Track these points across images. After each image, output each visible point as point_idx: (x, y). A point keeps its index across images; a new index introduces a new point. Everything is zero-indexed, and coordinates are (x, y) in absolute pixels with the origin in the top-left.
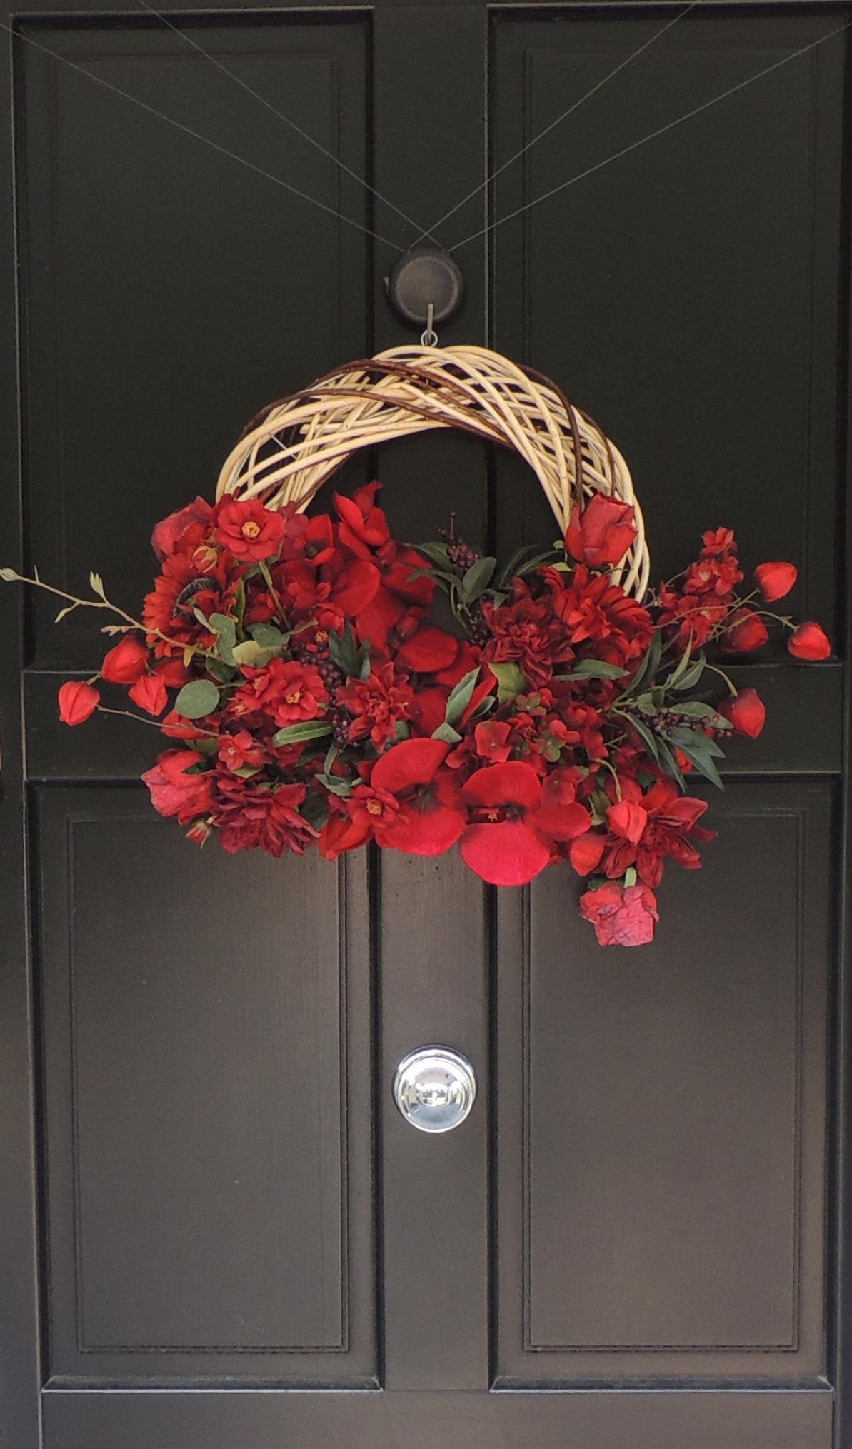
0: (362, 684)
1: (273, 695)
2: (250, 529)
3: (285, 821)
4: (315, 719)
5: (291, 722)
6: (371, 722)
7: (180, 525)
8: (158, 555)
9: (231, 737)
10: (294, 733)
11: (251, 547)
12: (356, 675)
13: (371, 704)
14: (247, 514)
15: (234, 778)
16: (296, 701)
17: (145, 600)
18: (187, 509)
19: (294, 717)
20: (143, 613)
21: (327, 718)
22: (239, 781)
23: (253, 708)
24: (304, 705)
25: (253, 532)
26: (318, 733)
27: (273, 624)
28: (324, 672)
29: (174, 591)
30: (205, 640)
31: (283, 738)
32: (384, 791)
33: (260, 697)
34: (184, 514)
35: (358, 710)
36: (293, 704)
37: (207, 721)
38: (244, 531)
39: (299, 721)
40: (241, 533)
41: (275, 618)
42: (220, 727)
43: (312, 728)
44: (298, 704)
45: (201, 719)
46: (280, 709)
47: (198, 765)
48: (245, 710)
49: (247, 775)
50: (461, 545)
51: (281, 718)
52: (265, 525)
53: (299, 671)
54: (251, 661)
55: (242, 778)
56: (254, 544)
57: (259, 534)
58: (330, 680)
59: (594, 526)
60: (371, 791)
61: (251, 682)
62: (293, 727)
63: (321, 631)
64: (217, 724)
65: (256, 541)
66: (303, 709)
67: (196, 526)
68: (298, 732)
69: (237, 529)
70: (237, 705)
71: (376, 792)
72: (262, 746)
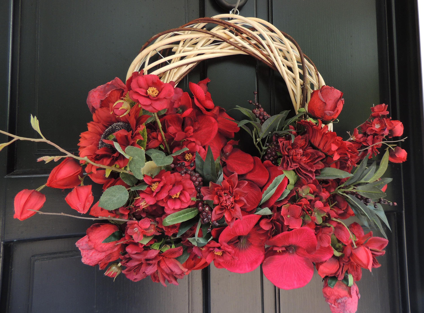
0: (218, 186)
1: (164, 195)
2: (152, 91)
3: (170, 271)
4: (189, 207)
5: (175, 210)
6: (223, 208)
7: (105, 92)
8: (91, 110)
9: (137, 222)
10: (177, 216)
11: (153, 102)
12: (214, 181)
13: (224, 199)
14: (150, 82)
15: (137, 244)
16: (177, 197)
17: (80, 136)
18: (110, 83)
19: (177, 207)
20: (78, 145)
21: (196, 205)
22: (141, 247)
23: (152, 203)
24: (183, 199)
25: (154, 93)
26: (190, 215)
27: (160, 149)
28: (194, 178)
29: (100, 130)
30: (122, 163)
31: (169, 220)
32: (225, 244)
33: (155, 196)
34: (108, 85)
35: (216, 201)
36: (175, 198)
37: (121, 211)
38: (148, 92)
39: (180, 209)
40: (147, 93)
41: (161, 146)
42: (129, 214)
43: (187, 212)
44: (179, 198)
45: (117, 210)
46: (168, 203)
47: (113, 235)
48: (146, 205)
49: (145, 242)
50: (260, 108)
51: (169, 208)
52: (162, 89)
53: (179, 178)
54: (148, 172)
55: (142, 244)
56: (156, 100)
57: (158, 94)
58: (197, 183)
59: (329, 100)
60: (218, 245)
61: (150, 186)
62: (177, 213)
63: (188, 154)
64: (127, 213)
65: (157, 99)
66: (182, 201)
67: (116, 92)
68: (179, 215)
69: (144, 91)
70: (141, 202)
71: (221, 245)
72: (155, 223)
